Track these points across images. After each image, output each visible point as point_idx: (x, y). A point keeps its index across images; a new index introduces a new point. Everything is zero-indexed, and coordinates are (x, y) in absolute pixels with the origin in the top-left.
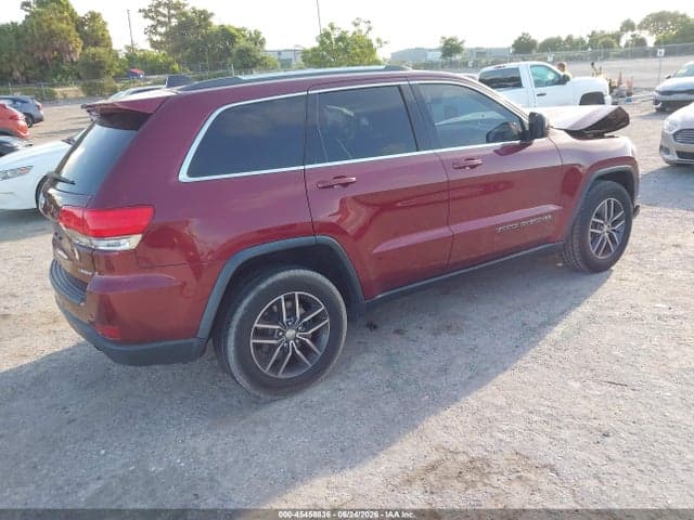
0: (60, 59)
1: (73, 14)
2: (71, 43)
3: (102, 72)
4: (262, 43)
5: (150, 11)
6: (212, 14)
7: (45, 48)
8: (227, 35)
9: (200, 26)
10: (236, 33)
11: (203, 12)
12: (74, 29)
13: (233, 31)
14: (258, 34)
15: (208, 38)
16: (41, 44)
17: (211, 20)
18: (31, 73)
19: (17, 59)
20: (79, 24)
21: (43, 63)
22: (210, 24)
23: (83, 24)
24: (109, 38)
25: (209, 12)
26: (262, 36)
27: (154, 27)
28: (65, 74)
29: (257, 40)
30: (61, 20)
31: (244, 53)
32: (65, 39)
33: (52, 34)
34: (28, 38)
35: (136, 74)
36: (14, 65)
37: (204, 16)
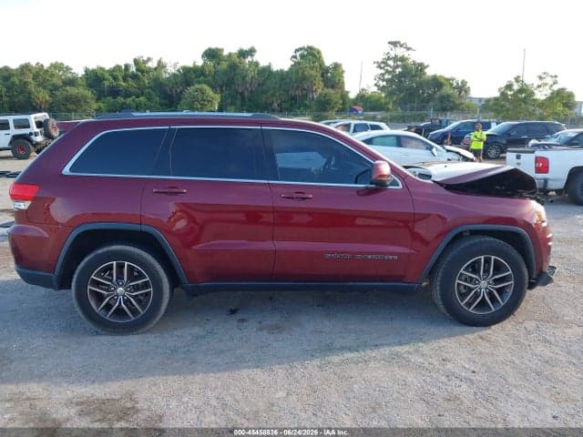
0: (305, 96)
1: (322, 64)
2: (315, 85)
3: (328, 107)
4: (467, 91)
5: (383, 62)
6: (427, 66)
7: (298, 88)
8: (437, 83)
9: (415, 76)
10: (445, 82)
11: (421, 65)
12: (319, 75)
13: (443, 81)
14: (464, 83)
15: (420, 85)
16: (295, 85)
17: (426, 70)
18: (284, 105)
19: (277, 95)
20: (324, 71)
21: (293, 98)
22: (425, 74)
23: (327, 72)
24: (343, 82)
25: (426, 64)
26: (468, 85)
27: (383, 75)
28: (306, 107)
29: (463, 88)
30: (312, 68)
31: (446, 98)
32: (312, 82)
33: (304, 78)
34: (288, 80)
35: (356, 110)
36: (274, 99)
37: (421, 68)
